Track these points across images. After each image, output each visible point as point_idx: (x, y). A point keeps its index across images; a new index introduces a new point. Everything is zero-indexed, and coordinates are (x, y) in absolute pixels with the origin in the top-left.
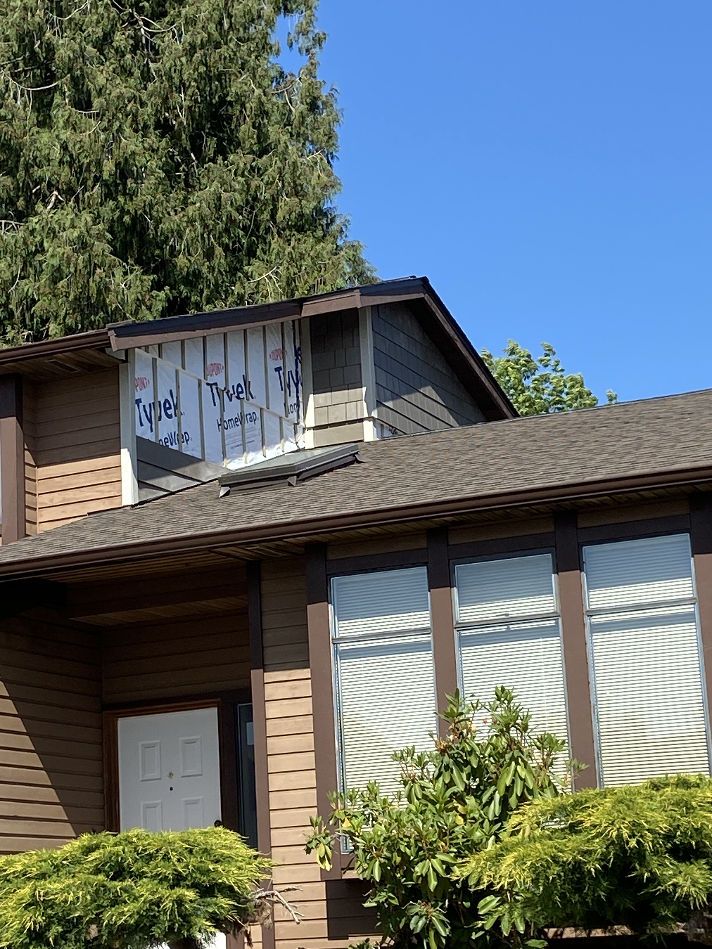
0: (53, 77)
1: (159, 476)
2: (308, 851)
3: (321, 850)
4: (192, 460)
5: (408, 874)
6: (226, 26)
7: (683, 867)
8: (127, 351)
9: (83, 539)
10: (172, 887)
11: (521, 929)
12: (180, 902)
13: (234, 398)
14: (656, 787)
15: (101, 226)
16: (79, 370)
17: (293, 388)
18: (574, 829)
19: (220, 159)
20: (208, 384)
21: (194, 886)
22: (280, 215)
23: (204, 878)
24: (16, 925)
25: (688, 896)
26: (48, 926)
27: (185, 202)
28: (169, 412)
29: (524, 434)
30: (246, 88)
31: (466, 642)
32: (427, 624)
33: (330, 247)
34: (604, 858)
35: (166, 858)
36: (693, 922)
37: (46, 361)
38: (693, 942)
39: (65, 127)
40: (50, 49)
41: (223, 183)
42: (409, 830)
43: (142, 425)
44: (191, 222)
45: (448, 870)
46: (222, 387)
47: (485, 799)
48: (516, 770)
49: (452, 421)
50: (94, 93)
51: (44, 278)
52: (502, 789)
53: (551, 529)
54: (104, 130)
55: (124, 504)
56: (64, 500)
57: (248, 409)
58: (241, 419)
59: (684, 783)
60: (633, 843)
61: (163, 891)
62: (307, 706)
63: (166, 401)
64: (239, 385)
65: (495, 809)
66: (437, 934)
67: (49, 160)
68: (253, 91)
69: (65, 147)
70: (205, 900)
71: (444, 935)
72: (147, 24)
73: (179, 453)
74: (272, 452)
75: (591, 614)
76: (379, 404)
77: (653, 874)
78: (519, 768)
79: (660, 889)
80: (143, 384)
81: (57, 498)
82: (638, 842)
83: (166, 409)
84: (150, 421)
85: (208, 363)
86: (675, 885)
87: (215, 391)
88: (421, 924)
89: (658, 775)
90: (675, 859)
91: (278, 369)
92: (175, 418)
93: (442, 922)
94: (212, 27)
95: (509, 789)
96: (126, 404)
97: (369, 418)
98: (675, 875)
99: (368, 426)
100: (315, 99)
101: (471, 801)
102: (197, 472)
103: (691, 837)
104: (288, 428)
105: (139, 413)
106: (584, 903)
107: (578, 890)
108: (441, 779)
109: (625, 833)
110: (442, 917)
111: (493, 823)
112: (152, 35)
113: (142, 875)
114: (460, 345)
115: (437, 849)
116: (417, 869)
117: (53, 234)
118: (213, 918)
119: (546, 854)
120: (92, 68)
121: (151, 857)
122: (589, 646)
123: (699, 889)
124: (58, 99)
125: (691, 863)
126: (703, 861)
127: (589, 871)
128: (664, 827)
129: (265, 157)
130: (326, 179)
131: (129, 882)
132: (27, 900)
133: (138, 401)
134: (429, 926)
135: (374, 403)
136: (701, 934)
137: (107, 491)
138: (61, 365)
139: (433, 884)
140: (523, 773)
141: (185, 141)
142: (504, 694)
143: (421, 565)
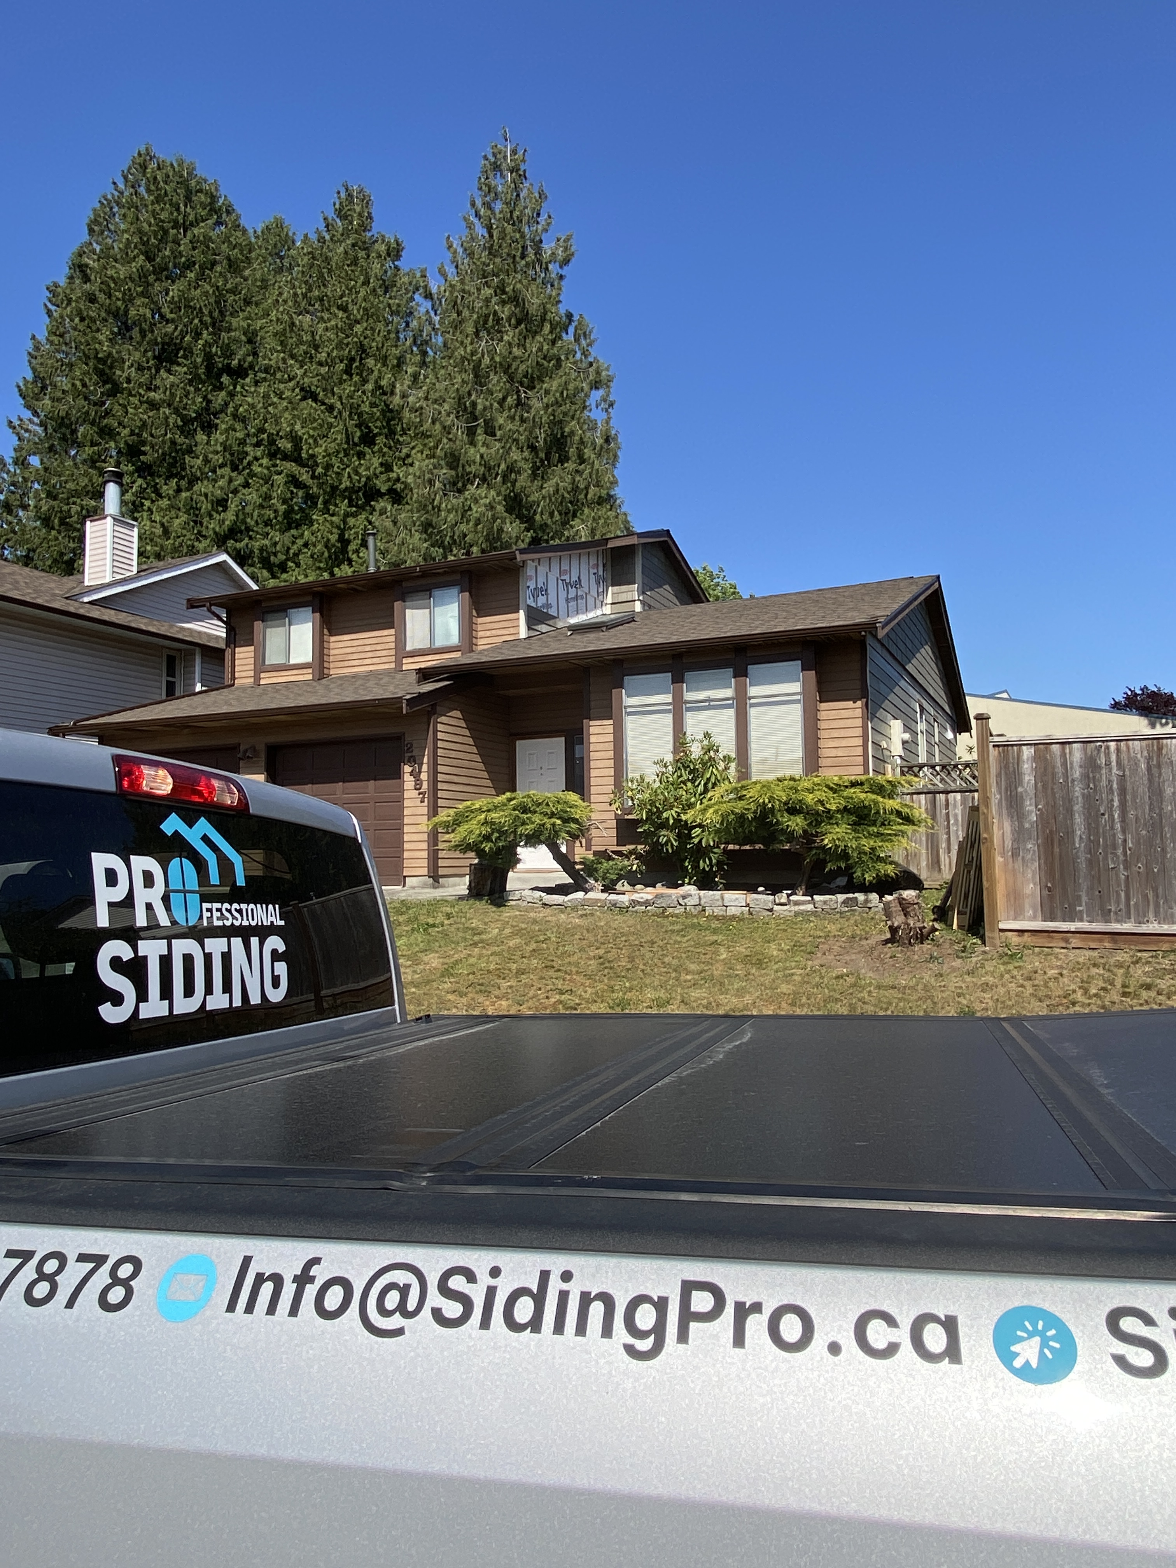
0: (476, 419)
1: (537, 624)
2: (611, 805)
3: (617, 804)
4: (554, 617)
5: (659, 817)
6: (565, 395)
7: (792, 817)
8: (524, 561)
9: (502, 654)
10: (550, 818)
11: (712, 844)
12: (554, 825)
13: (573, 587)
14: (779, 780)
15: (500, 498)
17: (602, 584)
18: (741, 798)
19: (559, 465)
20: (561, 580)
21: (560, 818)
22: (589, 496)
23: (565, 815)
24: (478, 832)
25: (793, 831)
26: (493, 833)
27: (542, 487)
28: (543, 593)
29: (716, 610)
30: (574, 429)
31: (689, 710)
32: (671, 701)
33: (614, 514)
34: (755, 812)
35: (547, 804)
36: (794, 843)
37: (476, 566)
38: (793, 852)
39: (483, 446)
40: (474, 404)
41: (561, 478)
42: (661, 797)
43: (530, 599)
44: (544, 498)
45: (678, 816)
46: (568, 581)
47: (696, 784)
48: (712, 771)
49: (678, 603)
50: (497, 428)
51: (471, 524)
52: (705, 779)
53: (733, 657)
54: (503, 447)
55: (521, 638)
56: (491, 634)
57: (580, 593)
58: (576, 598)
59: (793, 779)
60: (770, 805)
61: (546, 820)
62: (611, 738)
63: (542, 587)
64: (576, 581)
65: (701, 788)
66: (672, 845)
67: (474, 463)
68: (578, 431)
69: (482, 456)
70: (565, 825)
71: (675, 845)
72: (525, 392)
73: (547, 613)
74: (591, 615)
75: (750, 698)
76: (644, 593)
77: (778, 820)
78: (714, 770)
79: (780, 828)
80: (531, 578)
81: (488, 633)
82: (772, 805)
83: (541, 592)
84: (533, 597)
85: (562, 569)
86: (788, 826)
87: (564, 583)
88: (664, 840)
89: (781, 775)
90: (789, 814)
91: (594, 574)
92: (545, 596)
93: (675, 839)
94: (558, 394)
95: (709, 779)
96: (522, 588)
97: (639, 600)
98: (788, 821)
99: (638, 604)
100: (608, 437)
101: (689, 784)
102: (555, 623)
103: (797, 804)
104: (598, 603)
105: (528, 592)
106: (744, 832)
107: (742, 826)
108: (676, 773)
109: (767, 801)
110: (675, 837)
111: (700, 795)
112: (528, 398)
113: (535, 812)
114: (683, 564)
115: (674, 806)
116: (664, 815)
117: (476, 501)
118: (569, 833)
119: (727, 809)
120: (496, 414)
121: (540, 804)
122: (748, 714)
123: (799, 828)
124: (479, 431)
125: (796, 816)
126: (802, 815)
127: (748, 818)
128: (784, 799)
129: (582, 466)
130: (612, 478)
131: (529, 815)
132: (483, 821)
133: (528, 587)
134: (669, 841)
135: (641, 592)
136: (797, 849)
137: (512, 631)
138: (484, 568)
139: (671, 822)
140: (715, 772)
141: (542, 455)
142: (707, 735)
143: (669, 672)
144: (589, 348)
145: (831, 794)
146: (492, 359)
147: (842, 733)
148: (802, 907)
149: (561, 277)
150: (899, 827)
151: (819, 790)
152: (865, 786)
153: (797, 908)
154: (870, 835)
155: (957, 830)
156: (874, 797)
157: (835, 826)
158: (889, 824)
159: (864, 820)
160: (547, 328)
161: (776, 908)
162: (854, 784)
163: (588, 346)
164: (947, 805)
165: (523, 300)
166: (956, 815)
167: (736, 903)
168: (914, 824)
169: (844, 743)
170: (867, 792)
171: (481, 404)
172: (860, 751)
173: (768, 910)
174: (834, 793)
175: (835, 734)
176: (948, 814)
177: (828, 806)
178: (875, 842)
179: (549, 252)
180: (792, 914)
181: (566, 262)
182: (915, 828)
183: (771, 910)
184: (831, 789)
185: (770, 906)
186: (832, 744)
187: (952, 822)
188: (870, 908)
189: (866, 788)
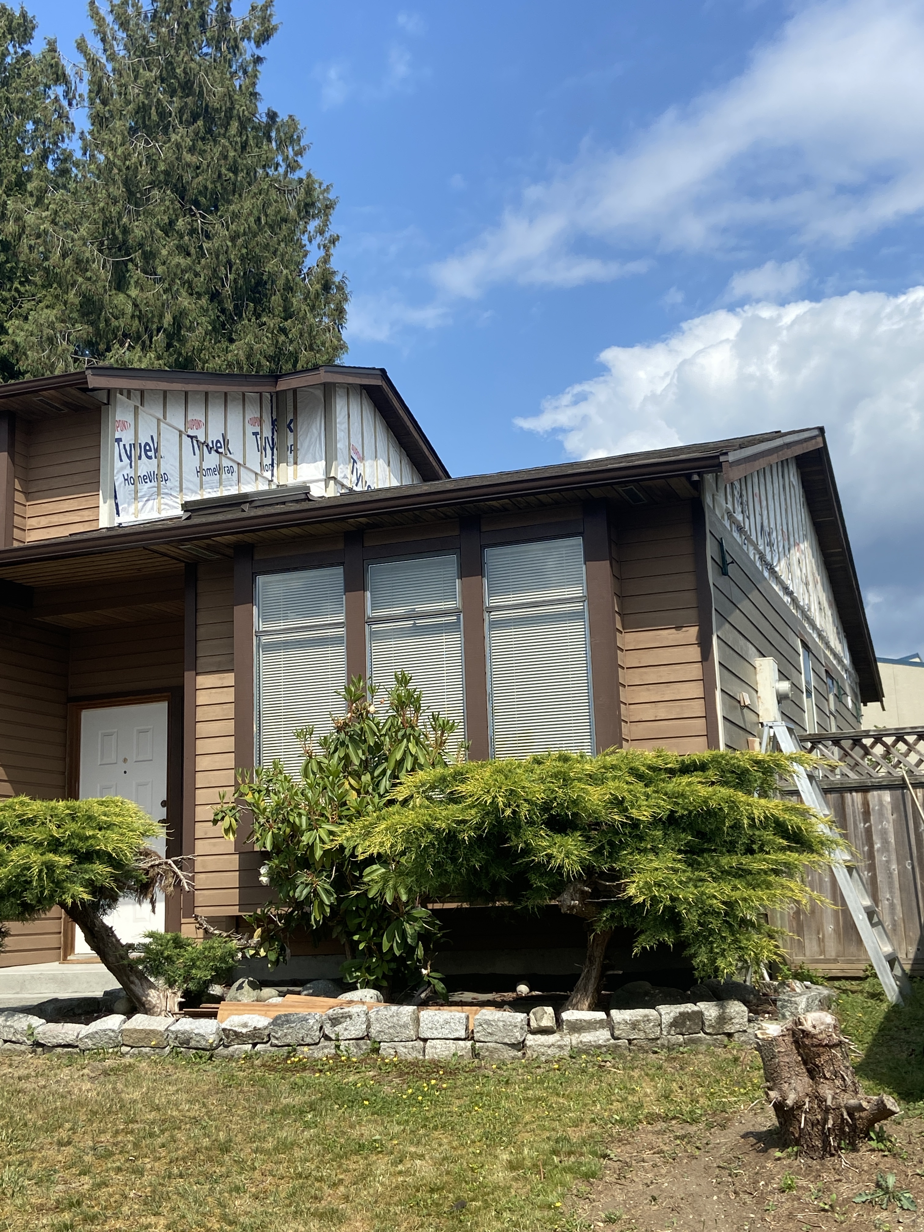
0: (128, 251)
2: (215, 822)
3: (226, 822)
6: (263, 221)
7: (558, 838)
8: (108, 393)
10: (46, 853)
11: (404, 897)
12: (50, 867)
13: (213, 452)
16: (66, 410)
17: (269, 451)
18: (454, 799)
19: (255, 319)
20: (188, 436)
21: (72, 852)
23: (81, 844)
25: (560, 867)
28: (149, 454)
30: (276, 269)
31: (376, 635)
32: (342, 621)
34: (478, 827)
36: (566, 893)
37: (35, 399)
38: (566, 914)
39: (136, 287)
40: (127, 231)
43: (121, 461)
46: (202, 440)
47: (377, 774)
48: (407, 747)
52: (392, 764)
53: (457, 533)
54: (165, 291)
55: (100, 527)
56: (50, 522)
57: (226, 463)
58: (219, 470)
59: (565, 759)
60: (508, 812)
63: (147, 444)
64: (218, 441)
65: (385, 782)
66: (322, 902)
67: (123, 314)
68: (282, 272)
69: (135, 305)
70: (82, 866)
71: (328, 903)
72: (204, 217)
75: (490, 610)
77: (527, 845)
78: (410, 745)
79: (534, 860)
80: (124, 425)
81: (44, 521)
82: (514, 812)
83: (146, 451)
84: (130, 458)
85: (189, 418)
86: (549, 857)
87: (195, 442)
88: (305, 892)
89: (540, 753)
90: (551, 830)
91: (255, 434)
92: (154, 461)
93: (327, 891)
94: (252, 219)
95: (400, 764)
96: (107, 443)
98: (550, 847)
100: (327, 283)
103: (568, 808)
105: (119, 451)
108: (336, 755)
109: (503, 803)
110: (327, 886)
112: (206, 224)
115: (326, 820)
116: (303, 838)
118: (90, 884)
119: (419, 822)
120: (159, 245)
122: (487, 640)
123: (573, 860)
125: (567, 835)
126: (579, 833)
127: (464, 840)
128: (540, 797)
129: (289, 321)
130: (336, 343)
133: (119, 440)
134: (313, 895)
136: (574, 906)
137: (87, 515)
138: (48, 404)
139: (319, 853)
140: (413, 749)
141: (230, 306)
142: (403, 680)
143: (338, 564)
144: (299, 159)
145: (639, 787)
146: (154, 169)
147: (665, 674)
148: (587, 1037)
149: (258, 60)
150: (781, 857)
151: (614, 778)
152: (710, 772)
153: (575, 1039)
154: (726, 874)
155: (888, 862)
156: (725, 791)
157: (651, 856)
158: (761, 850)
159: (709, 841)
160: (235, 126)
161: (532, 1040)
162: (686, 769)
163: (296, 154)
164: (867, 814)
165: (201, 87)
166: (884, 833)
167: (445, 1033)
168: (812, 850)
169: (669, 693)
170: (713, 783)
171: (138, 230)
172: (698, 708)
173: (513, 1046)
174: (646, 786)
175: (652, 676)
176: (868, 832)
177: (634, 813)
178: (735, 888)
179: (239, 25)
180: (566, 1053)
181: (264, 37)
182: (815, 857)
183: (520, 1046)
184: (640, 777)
185: (518, 1036)
186: (644, 695)
187: (877, 846)
188: (730, 1035)
189: (712, 774)
